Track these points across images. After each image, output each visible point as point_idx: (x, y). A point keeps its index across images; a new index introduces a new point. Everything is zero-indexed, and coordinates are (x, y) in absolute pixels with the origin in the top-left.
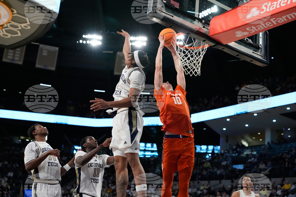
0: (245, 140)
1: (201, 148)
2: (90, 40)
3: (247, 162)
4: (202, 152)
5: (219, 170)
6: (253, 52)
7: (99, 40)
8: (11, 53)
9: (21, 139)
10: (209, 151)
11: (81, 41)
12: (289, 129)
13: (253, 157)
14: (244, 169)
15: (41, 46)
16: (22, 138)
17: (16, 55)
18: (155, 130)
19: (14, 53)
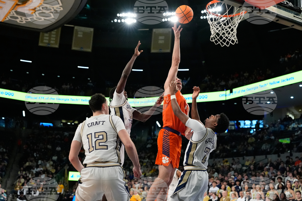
0: (291, 112)
1: (245, 124)
2: (124, 18)
3: (293, 135)
4: (246, 127)
6: (294, 16)
7: (134, 18)
8: (46, 37)
9: (63, 123)
10: (253, 125)
11: (116, 20)
13: (299, 130)
14: (291, 142)
15: (76, 27)
16: (64, 121)
17: (52, 39)
19: (50, 37)
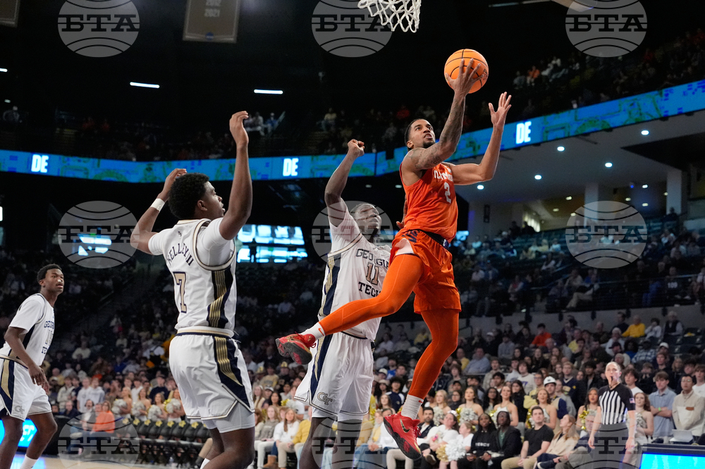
0: (534, 214)
3: (536, 271)
5: (466, 292)
12: (645, 186)
18: (297, 190)
